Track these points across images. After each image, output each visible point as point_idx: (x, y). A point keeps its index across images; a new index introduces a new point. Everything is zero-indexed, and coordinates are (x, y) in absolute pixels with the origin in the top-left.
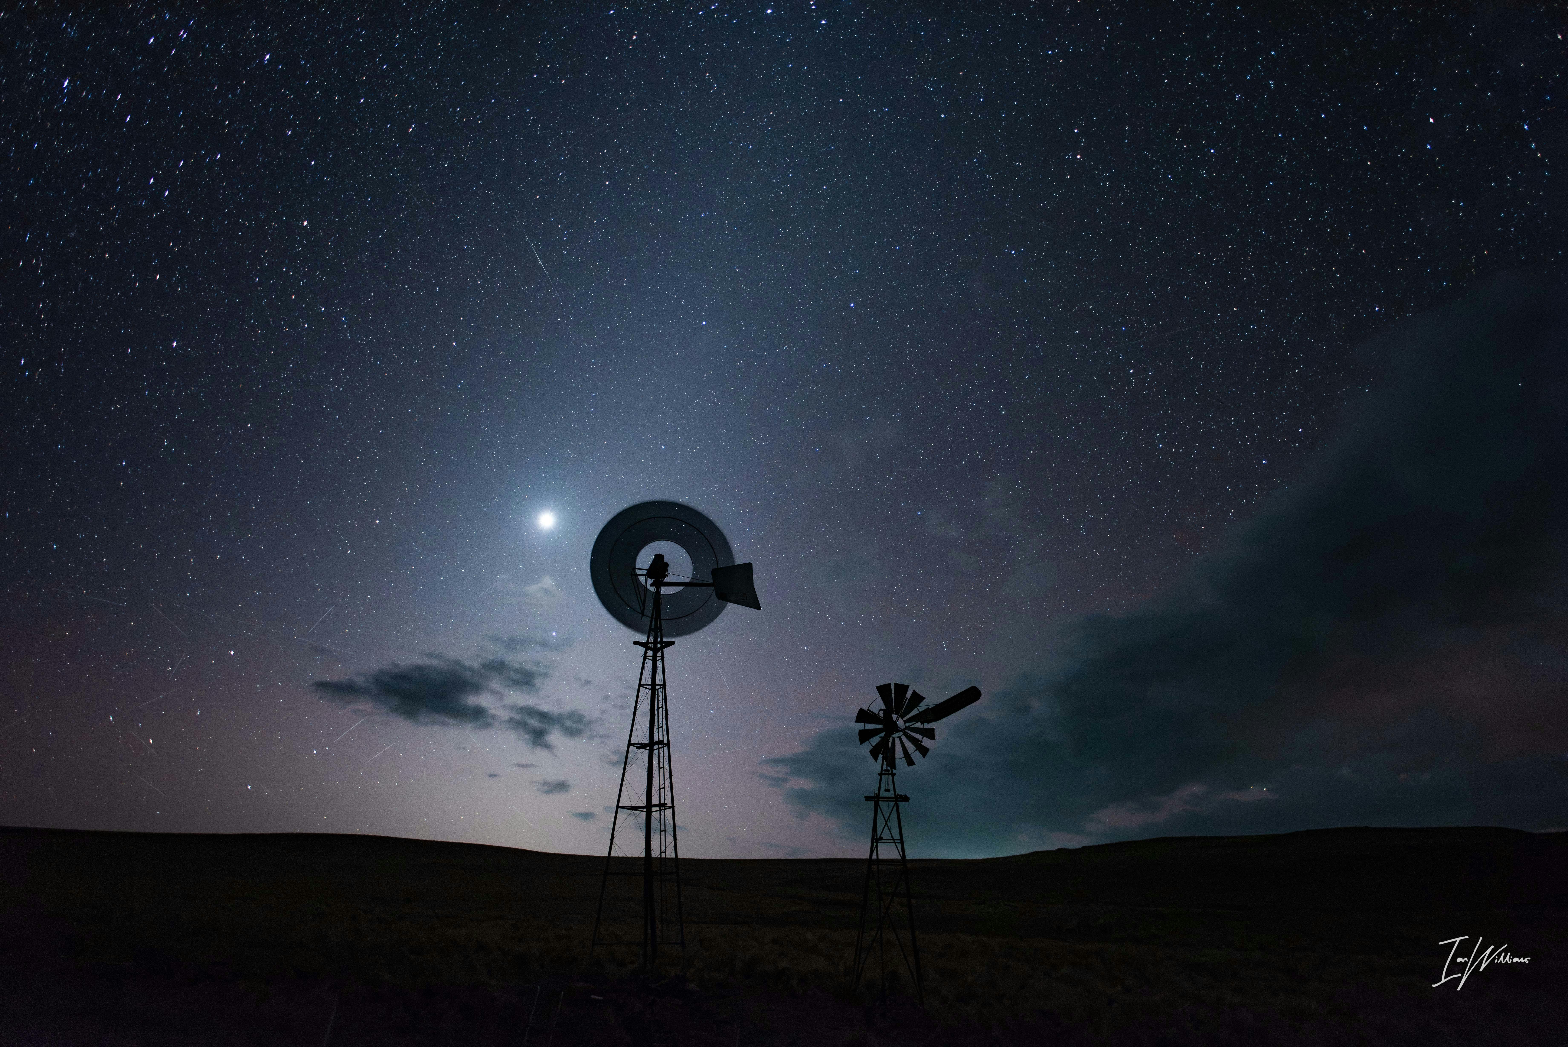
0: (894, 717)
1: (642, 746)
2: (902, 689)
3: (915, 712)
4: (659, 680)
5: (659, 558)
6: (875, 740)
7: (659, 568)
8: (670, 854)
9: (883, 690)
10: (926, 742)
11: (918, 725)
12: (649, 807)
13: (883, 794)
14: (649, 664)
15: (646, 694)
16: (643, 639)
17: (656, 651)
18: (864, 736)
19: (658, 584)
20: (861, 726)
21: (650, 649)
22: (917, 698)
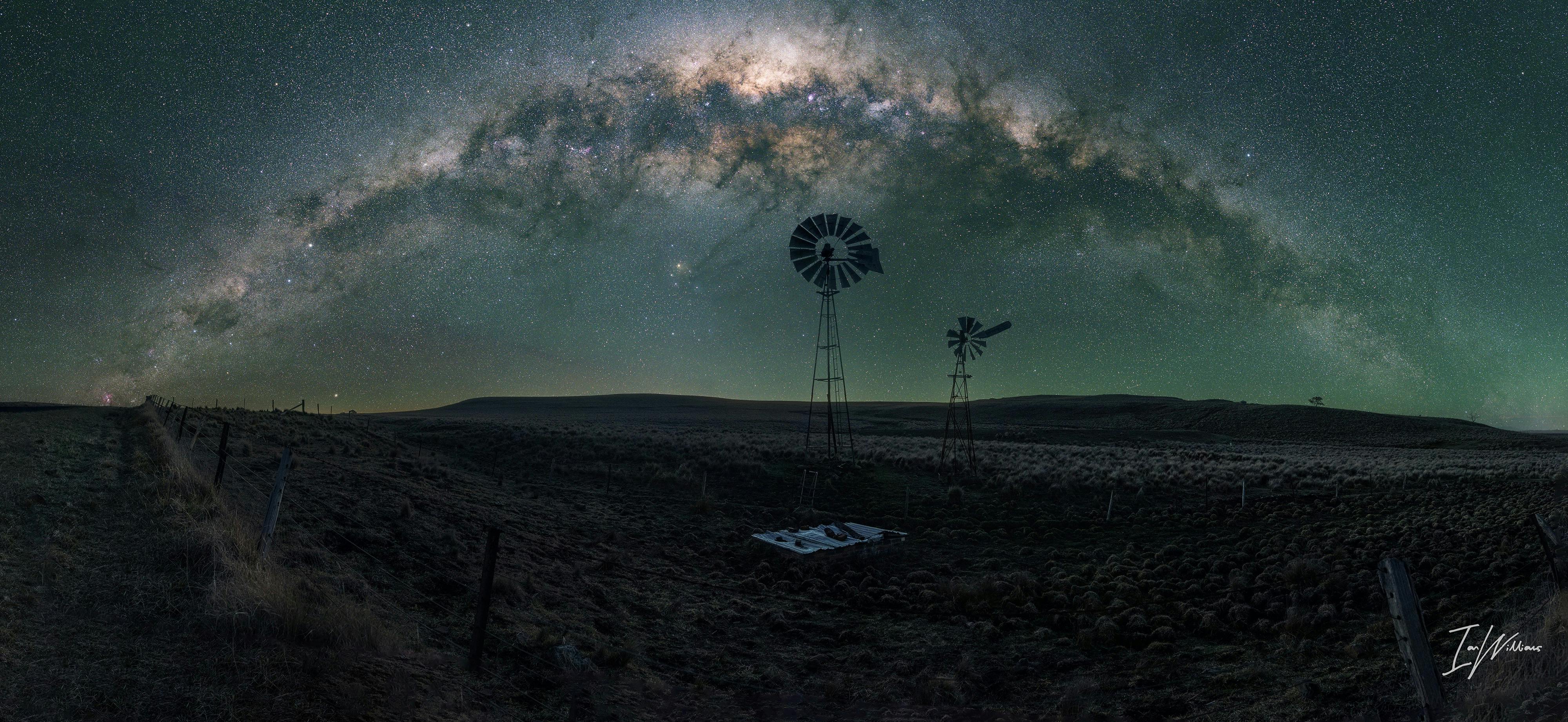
0: (966, 335)
1: (824, 348)
2: (971, 320)
3: (977, 332)
4: (831, 311)
5: (827, 245)
6: (956, 347)
7: (828, 252)
8: (842, 400)
9: (962, 320)
10: (981, 348)
11: (978, 339)
12: (829, 379)
13: (958, 374)
14: (825, 303)
15: (824, 319)
16: (821, 290)
17: (828, 296)
18: (951, 344)
19: (828, 260)
20: (949, 339)
21: (826, 296)
22: (979, 325)
